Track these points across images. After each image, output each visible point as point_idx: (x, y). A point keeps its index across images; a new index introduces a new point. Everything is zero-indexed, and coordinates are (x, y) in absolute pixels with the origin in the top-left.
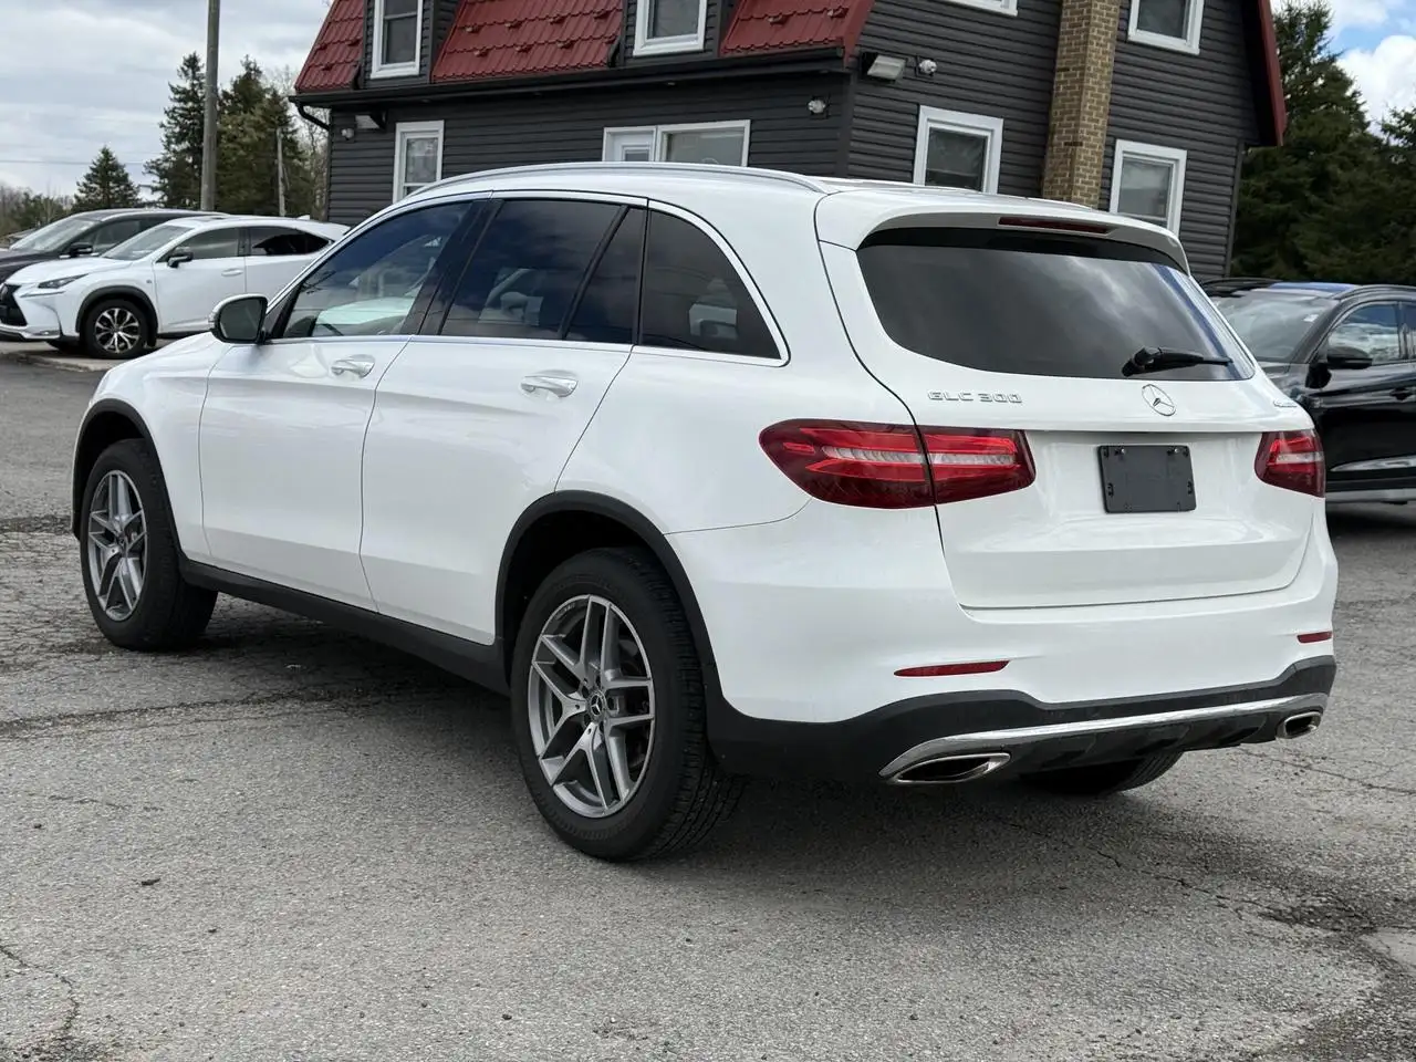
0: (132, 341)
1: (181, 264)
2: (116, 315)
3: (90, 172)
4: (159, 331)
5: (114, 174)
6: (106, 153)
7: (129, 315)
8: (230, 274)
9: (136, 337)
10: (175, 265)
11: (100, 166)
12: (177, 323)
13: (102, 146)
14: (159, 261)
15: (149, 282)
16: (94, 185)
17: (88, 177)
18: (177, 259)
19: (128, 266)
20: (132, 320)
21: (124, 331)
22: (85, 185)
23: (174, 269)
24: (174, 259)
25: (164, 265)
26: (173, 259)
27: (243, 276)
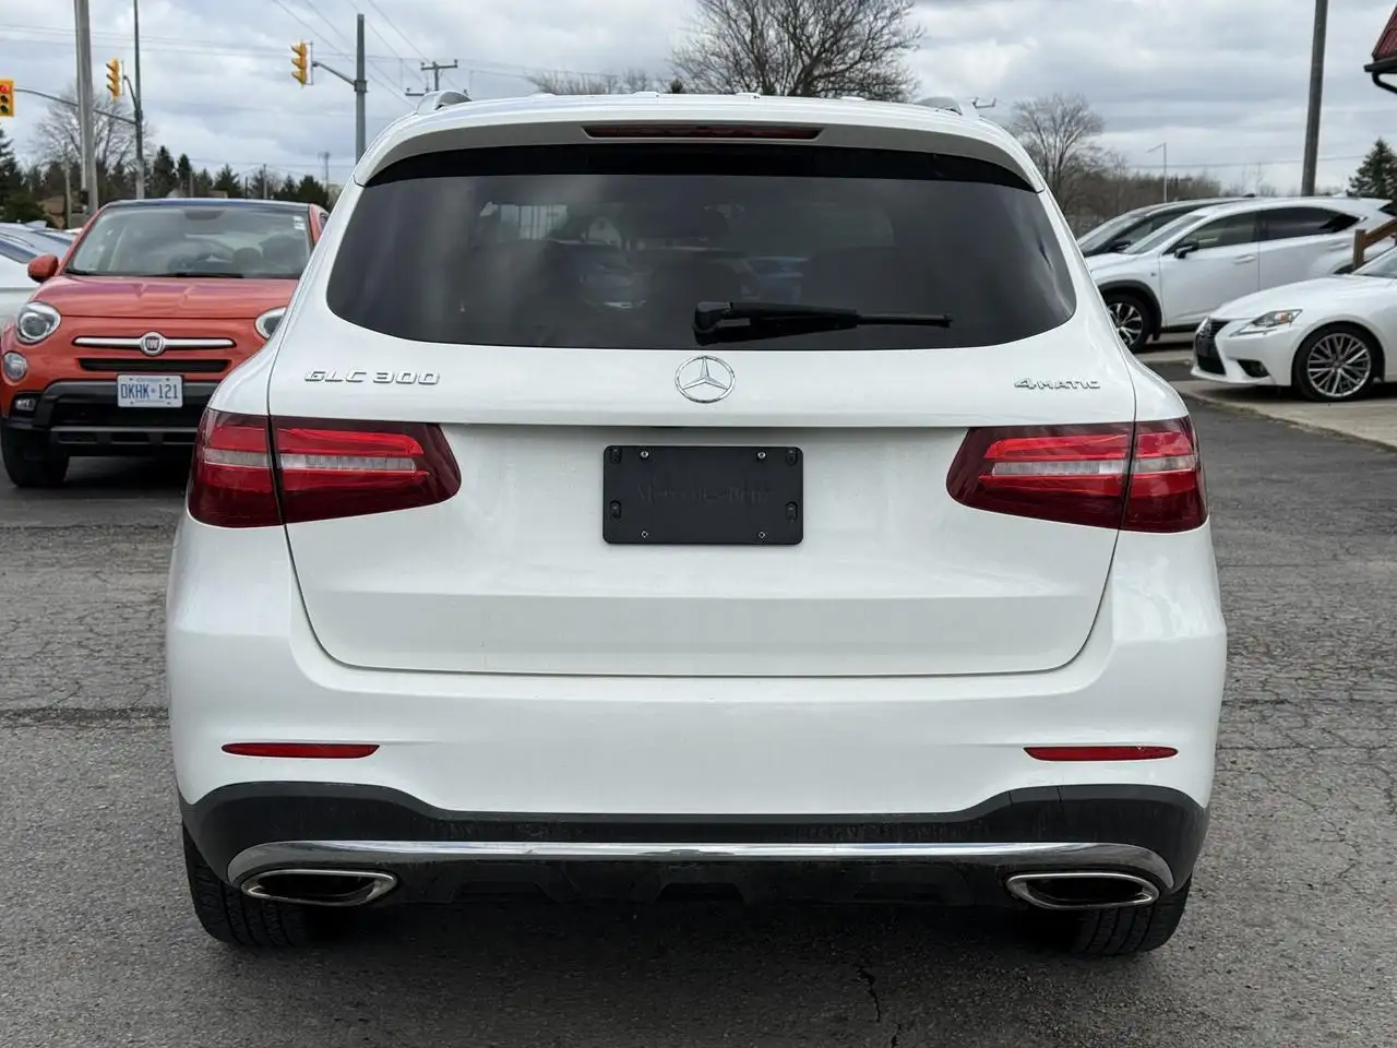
0: (1134, 336)
1: (1188, 254)
2: (1118, 310)
3: (1362, 165)
4: (1163, 325)
5: (1388, 166)
6: (1381, 146)
7: (1132, 309)
8: (1242, 261)
9: (1139, 332)
10: (1182, 256)
11: (1374, 159)
12: (1182, 315)
13: (1376, 139)
14: (1168, 252)
15: (1153, 275)
16: (1366, 179)
17: (1362, 172)
18: (1184, 249)
19: (1134, 260)
20: (1134, 315)
21: (1126, 326)
22: (1357, 179)
23: (1181, 260)
24: (1181, 250)
25: (1171, 258)
26: (1179, 250)
27: (1255, 263)
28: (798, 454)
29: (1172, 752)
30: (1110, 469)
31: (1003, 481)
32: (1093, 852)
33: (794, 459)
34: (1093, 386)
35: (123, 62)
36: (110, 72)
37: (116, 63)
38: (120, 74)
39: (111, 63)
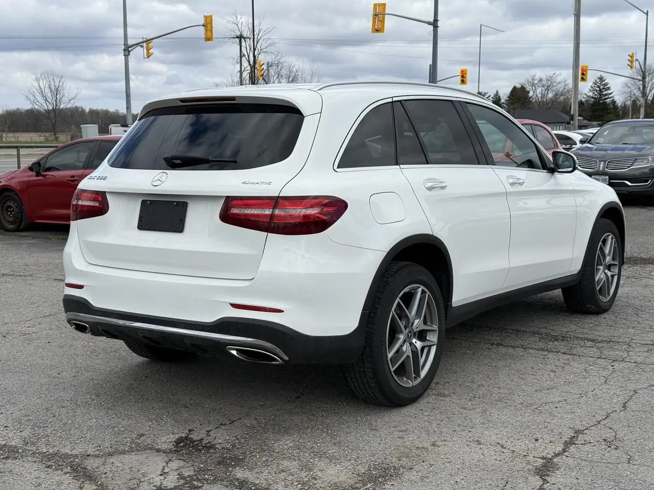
28: (187, 203)
29: (283, 311)
30: (268, 212)
31: (233, 214)
32: (253, 342)
33: (185, 205)
34: (270, 183)
35: (636, 53)
36: (630, 58)
37: (633, 54)
38: (634, 59)
39: (630, 54)
